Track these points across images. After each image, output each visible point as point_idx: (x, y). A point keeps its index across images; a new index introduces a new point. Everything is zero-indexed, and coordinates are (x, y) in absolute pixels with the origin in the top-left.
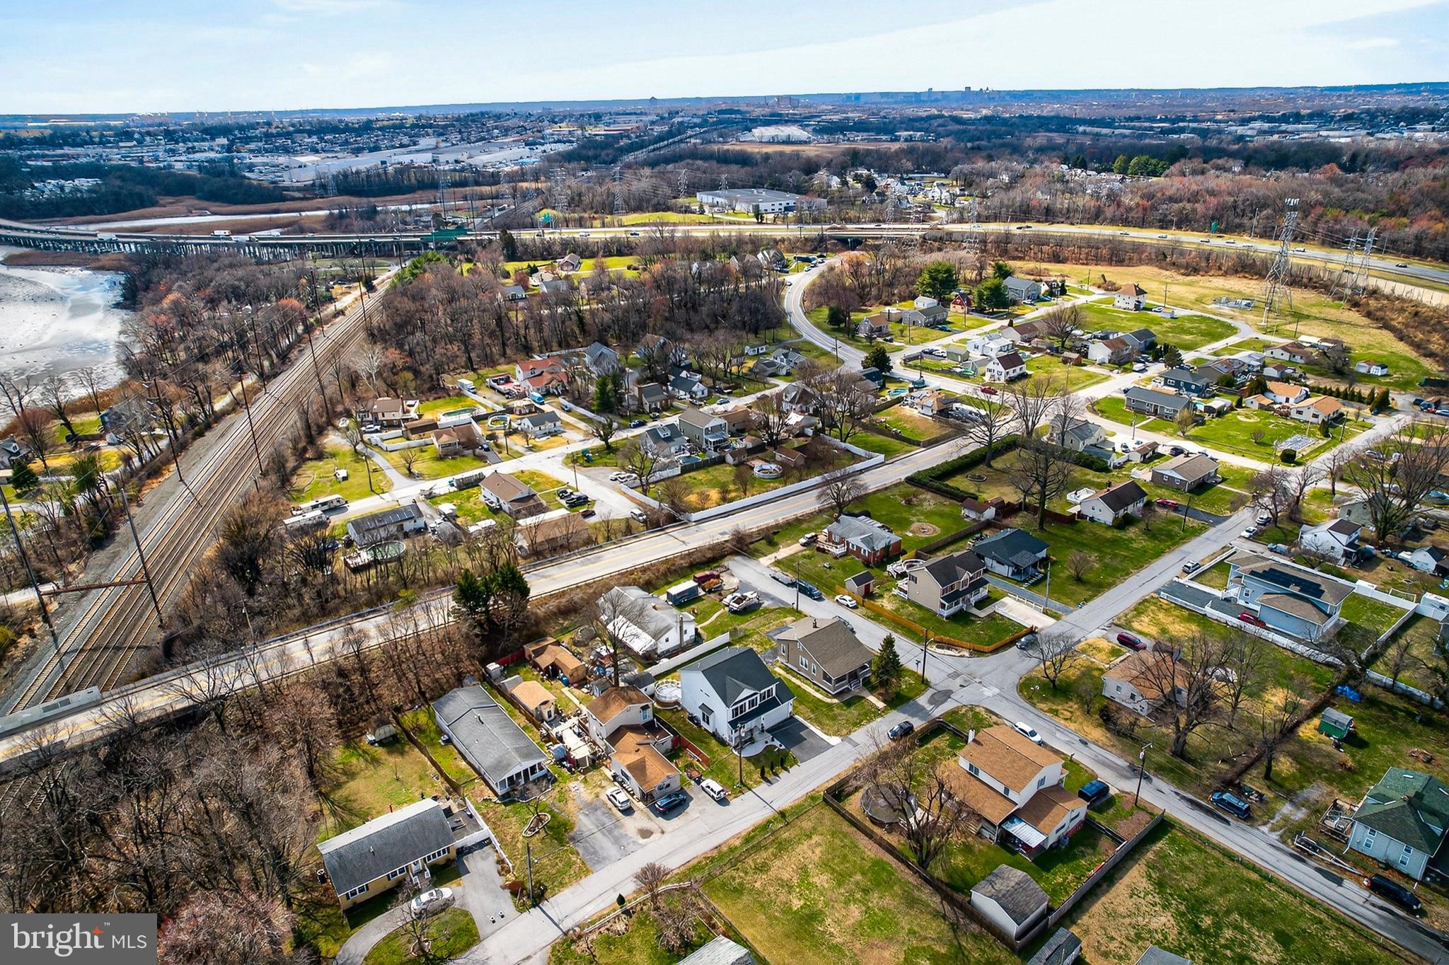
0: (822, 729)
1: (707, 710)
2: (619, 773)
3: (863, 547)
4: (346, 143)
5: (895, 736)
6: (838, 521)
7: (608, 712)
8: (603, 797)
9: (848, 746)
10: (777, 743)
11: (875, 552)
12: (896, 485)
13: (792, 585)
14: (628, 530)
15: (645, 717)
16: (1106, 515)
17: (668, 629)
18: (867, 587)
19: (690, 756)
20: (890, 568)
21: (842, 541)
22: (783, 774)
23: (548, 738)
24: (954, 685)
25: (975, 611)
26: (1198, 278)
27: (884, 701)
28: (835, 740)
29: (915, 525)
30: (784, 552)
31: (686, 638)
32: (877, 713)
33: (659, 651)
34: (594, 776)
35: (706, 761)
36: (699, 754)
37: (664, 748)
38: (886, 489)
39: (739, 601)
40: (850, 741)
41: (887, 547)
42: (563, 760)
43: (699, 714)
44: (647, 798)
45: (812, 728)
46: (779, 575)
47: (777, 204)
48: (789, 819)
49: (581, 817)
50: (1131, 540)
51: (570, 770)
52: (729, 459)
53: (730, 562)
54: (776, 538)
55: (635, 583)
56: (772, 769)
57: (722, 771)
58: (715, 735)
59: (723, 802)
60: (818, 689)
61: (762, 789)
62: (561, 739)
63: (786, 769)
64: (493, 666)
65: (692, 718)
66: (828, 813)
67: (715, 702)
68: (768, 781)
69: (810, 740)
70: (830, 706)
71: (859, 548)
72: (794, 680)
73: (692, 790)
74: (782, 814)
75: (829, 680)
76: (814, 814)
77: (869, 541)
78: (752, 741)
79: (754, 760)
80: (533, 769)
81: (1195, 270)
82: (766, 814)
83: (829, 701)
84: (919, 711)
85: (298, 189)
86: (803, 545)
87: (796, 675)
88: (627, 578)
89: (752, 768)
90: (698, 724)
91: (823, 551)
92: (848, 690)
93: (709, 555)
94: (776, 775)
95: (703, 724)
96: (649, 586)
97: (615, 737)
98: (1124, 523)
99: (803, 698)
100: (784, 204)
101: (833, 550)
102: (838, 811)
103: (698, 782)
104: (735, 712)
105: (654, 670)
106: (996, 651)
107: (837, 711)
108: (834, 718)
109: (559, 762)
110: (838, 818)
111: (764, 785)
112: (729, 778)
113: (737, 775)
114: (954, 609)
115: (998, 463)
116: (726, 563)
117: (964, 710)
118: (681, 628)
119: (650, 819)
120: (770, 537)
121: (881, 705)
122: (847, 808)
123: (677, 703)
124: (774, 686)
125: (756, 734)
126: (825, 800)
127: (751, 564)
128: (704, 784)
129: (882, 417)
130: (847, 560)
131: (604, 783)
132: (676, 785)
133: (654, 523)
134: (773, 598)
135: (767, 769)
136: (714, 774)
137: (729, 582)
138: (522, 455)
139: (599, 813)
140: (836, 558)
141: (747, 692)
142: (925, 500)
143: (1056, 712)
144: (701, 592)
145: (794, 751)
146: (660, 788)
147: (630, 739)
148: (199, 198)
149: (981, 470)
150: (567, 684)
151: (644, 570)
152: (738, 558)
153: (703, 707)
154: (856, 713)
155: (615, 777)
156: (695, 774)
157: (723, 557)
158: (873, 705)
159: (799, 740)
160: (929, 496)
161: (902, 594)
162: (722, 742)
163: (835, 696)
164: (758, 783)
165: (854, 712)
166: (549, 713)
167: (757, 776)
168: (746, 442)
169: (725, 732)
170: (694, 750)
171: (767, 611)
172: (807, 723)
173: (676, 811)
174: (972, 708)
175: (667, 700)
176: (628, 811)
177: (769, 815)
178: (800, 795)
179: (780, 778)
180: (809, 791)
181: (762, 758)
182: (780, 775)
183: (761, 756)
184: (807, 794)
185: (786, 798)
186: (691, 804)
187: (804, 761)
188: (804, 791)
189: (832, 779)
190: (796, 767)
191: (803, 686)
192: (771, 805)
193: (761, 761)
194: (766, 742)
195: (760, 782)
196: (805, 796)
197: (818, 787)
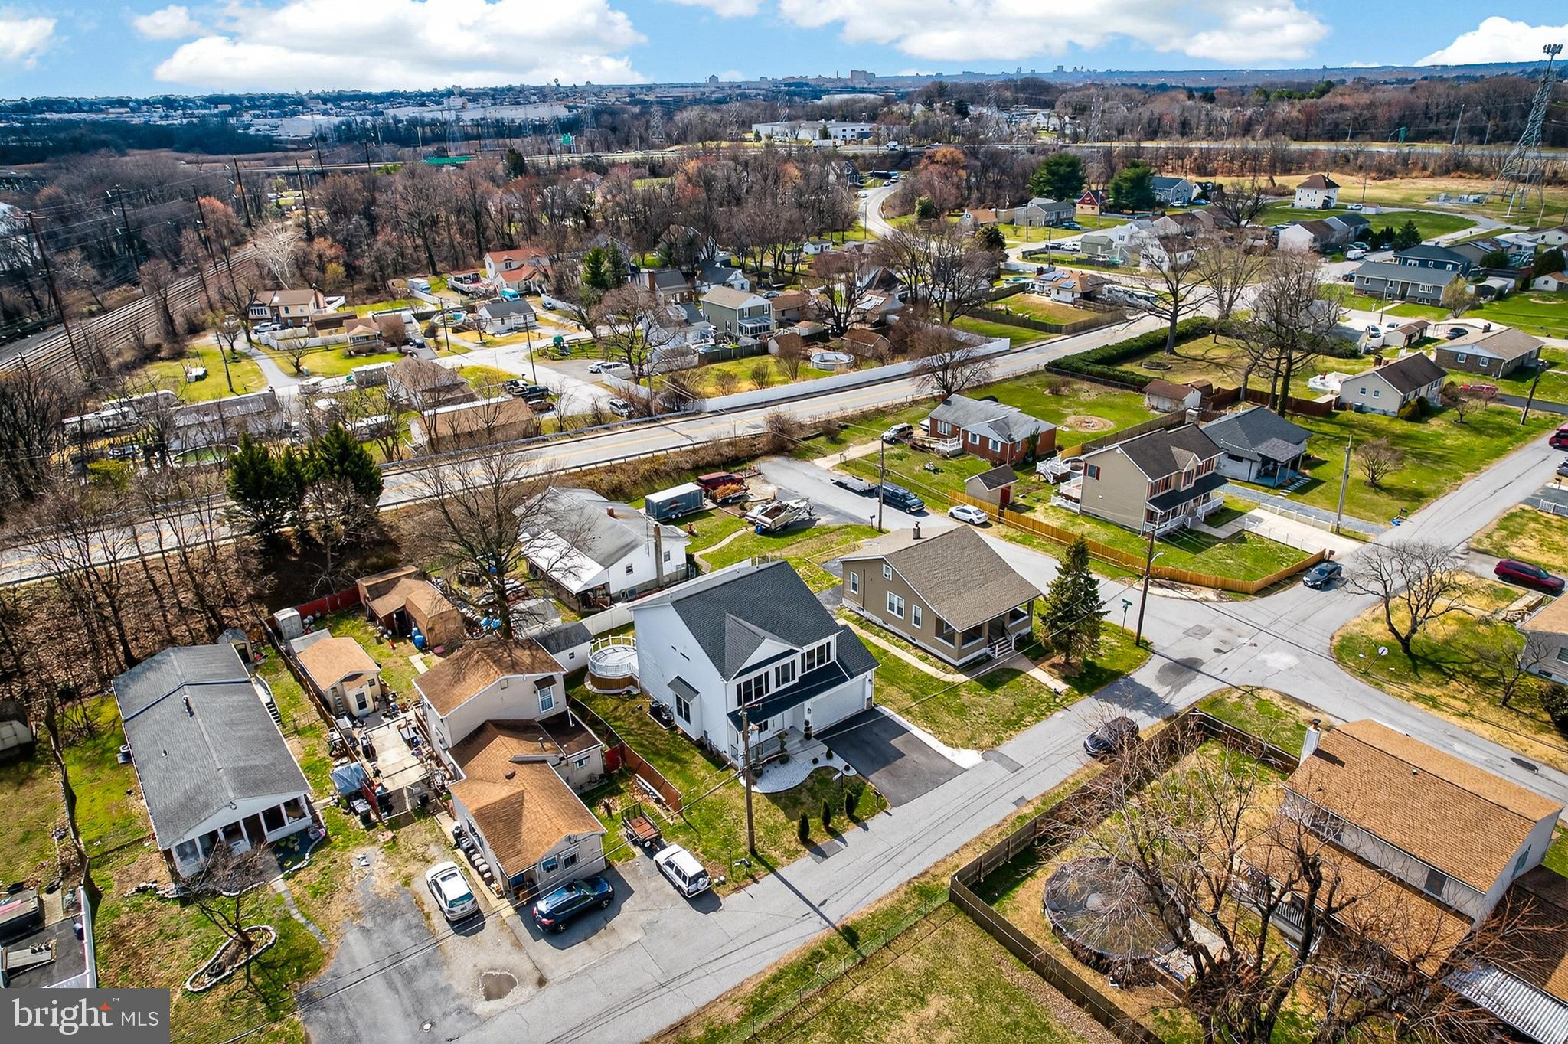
0: (938, 733)
1: (684, 688)
2: (466, 829)
3: (993, 436)
4: (365, 107)
5: (1102, 748)
6: (948, 403)
7: (457, 690)
8: (420, 886)
9: (998, 770)
10: (838, 762)
11: (1015, 444)
12: (1032, 374)
13: (869, 493)
14: (598, 421)
15: (546, 704)
16: (1390, 399)
17: (629, 547)
18: (1005, 494)
19: (639, 792)
20: (1041, 466)
21: (955, 431)
22: (852, 834)
23: (344, 750)
24: (1200, 649)
25: (1205, 529)
26: (1397, 181)
27: (1066, 679)
28: (966, 758)
29: (1070, 420)
30: (855, 451)
31: (668, 569)
32: (1053, 702)
33: (613, 590)
34: (416, 834)
35: (673, 802)
36: (660, 785)
37: (582, 774)
38: (1018, 378)
39: (772, 513)
40: (1002, 759)
41: (1034, 437)
42: (357, 795)
43: (668, 699)
44: (522, 889)
45: (916, 731)
46: (846, 478)
47: (849, 129)
48: (868, 948)
49: (353, 937)
50: (1439, 436)
51: (366, 818)
52: (773, 346)
53: (767, 465)
54: (842, 435)
55: (592, 486)
56: (826, 820)
57: (709, 825)
58: (703, 746)
59: (704, 900)
60: (926, 655)
61: (802, 869)
62: (370, 753)
63: (857, 821)
64: (286, 615)
65: (658, 711)
66: (964, 931)
67: (701, 671)
68: (820, 853)
69: (913, 756)
70: (952, 689)
71: (985, 440)
72: (874, 639)
73: (635, 869)
74: (850, 935)
75: (950, 638)
76: (928, 935)
77: (1001, 426)
78: (784, 759)
79: (785, 800)
80: (274, 817)
81: (1391, 173)
82: (812, 932)
83: (949, 678)
84: (1143, 698)
85: (293, 142)
86: (891, 441)
87: (880, 630)
88: (582, 478)
89: (781, 817)
90: (668, 723)
91: (923, 449)
92: (988, 659)
93: (730, 452)
94: (834, 833)
95: (679, 721)
96: (616, 493)
97: (469, 745)
98: (1421, 412)
99: (895, 673)
100: (858, 130)
101: (940, 446)
102: (989, 929)
103: (650, 852)
104: (744, 694)
105: (595, 623)
106: (1265, 591)
107: (965, 697)
108: (962, 711)
109: (348, 799)
110: (991, 948)
111: (807, 860)
112: (726, 843)
113: (744, 836)
114: (1170, 525)
115: (1183, 349)
116: (756, 465)
117: (1234, 697)
118: (657, 547)
119: (518, 944)
120: (833, 433)
121: (1061, 686)
122: (1012, 919)
123: (630, 681)
124: (832, 639)
125: (793, 744)
126: (953, 898)
127: (800, 466)
128: (661, 857)
129: (1000, 306)
130: (966, 461)
131: (433, 850)
132: (591, 859)
133: (643, 413)
134: (837, 513)
135: (815, 822)
136: (689, 833)
137: (758, 490)
138: (468, 350)
139: (398, 924)
140: (945, 457)
141: (770, 647)
142: (1081, 390)
143: (1433, 702)
144: (709, 504)
145: (878, 781)
146: (550, 867)
147: (503, 749)
148: (177, 150)
149: (1162, 356)
150: (423, 647)
151: (612, 470)
152: (776, 459)
153: (679, 683)
154: (1008, 702)
155: (459, 835)
156: (645, 832)
157: (754, 457)
158: (1041, 686)
159: (885, 757)
160: (1086, 385)
161: (1068, 504)
162: (717, 760)
163: (960, 669)
164: (792, 855)
165: (1003, 698)
166: (361, 698)
167: (790, 838)
168: (802, 329)
169: (724, 737)
170: (651, 777)
171: (826, 531)
172: (903, 721)
173: (585, 926)
174: (1251, 691)
175: (611, 674)
176: (468, 922)
177: (816, 936)
178: (892, 884)
179: (844, 842)
180: (916, 874)
181: (805, 797)
182: (844, 835)
183: (801, 791)
184: (909, 882)
185: (858, 893)
186: (626, 906)
187: (899, 803)
188: (904, 876)
189: (967, 845)
190: (881, 816)
191: (895, 651)
192: (821, 909)
193: (802, 804)
194: (815, 761)
195: (798, 852)
196: (905, 888)
197: (936, 865)
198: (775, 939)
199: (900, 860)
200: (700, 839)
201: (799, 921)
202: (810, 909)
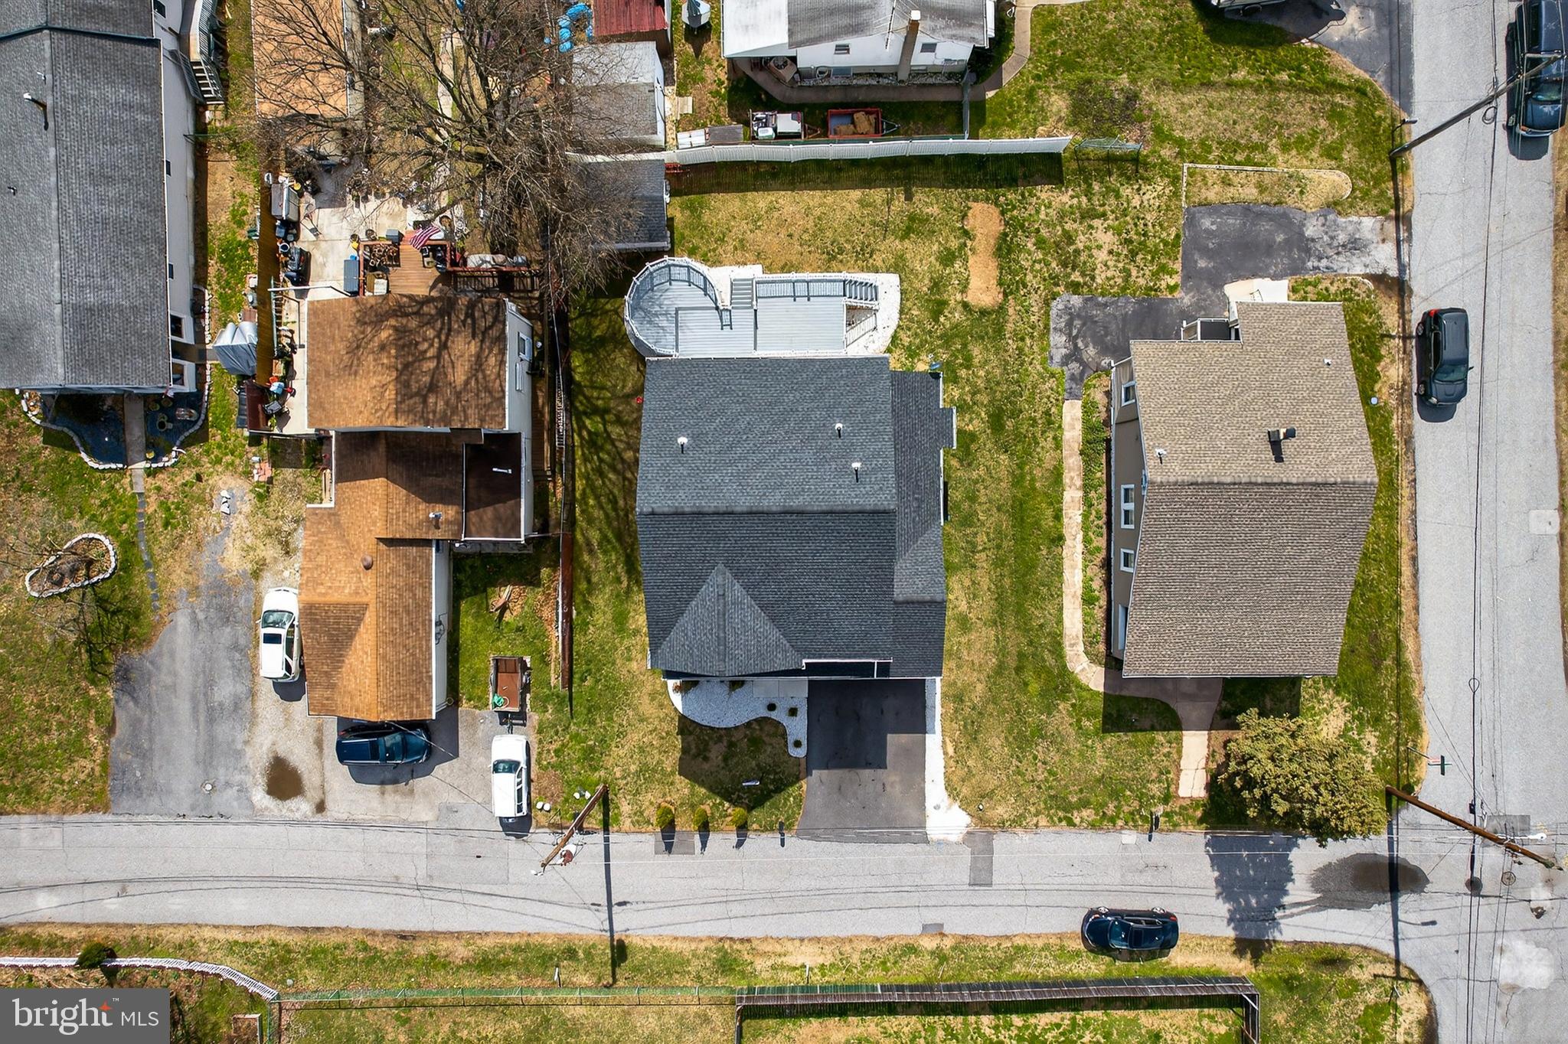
9: (963, 869)
10: (797, 728)
27: (1212, 781)
28: (947, 822)
31: (927, 60)
40: (984, 855)
45: (934, 740)
57: (591, 715)
61: (635, 848)
68: (669, 844)
74: (620, 953)
76: (684, 1005)
79: (696, 739)
82: (587, 926)
83: (1080, 666)
84: (1261, 888)
89: (672, 759)
111: (649, 840)
112: (588, 755)
117: (1368, 972)
119: (320, 746)
121: (1194, 788)
136: (562, 711)
145: (816, 784)
154: (1098, 766)
159: (861, 756)
164: (641, 822)
165: (1103, 756)
172: (937, 711)
174: (1403, 980)
177: (583, 932)
178: (702, 930)
179: (704, 845)
180: (735, 936)
181: (716, 752)
182: (712, 836)
183: (720, 739)
184: (721, 939)
185: (664, 916)
186: (441, 770)
187: (811, 834)
188: (721, 930)
189: (818, 940)
190: (771, 840)
191: (1073, 552)
192: (615, 909)
193: (706, 759)
194: (772, 707)
195: (648, 822)
196: (711, 944)
197: (765, 939)
198: (549, 911)
199: (736, 909)
200: (566, 728)
201: (584, 906)
202: (604, 902)
